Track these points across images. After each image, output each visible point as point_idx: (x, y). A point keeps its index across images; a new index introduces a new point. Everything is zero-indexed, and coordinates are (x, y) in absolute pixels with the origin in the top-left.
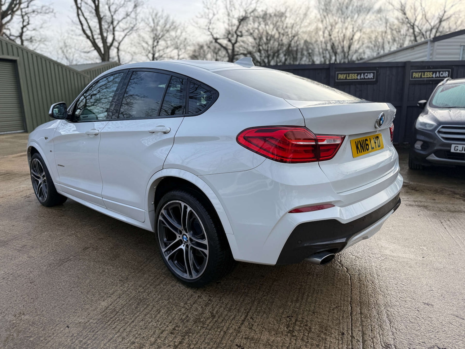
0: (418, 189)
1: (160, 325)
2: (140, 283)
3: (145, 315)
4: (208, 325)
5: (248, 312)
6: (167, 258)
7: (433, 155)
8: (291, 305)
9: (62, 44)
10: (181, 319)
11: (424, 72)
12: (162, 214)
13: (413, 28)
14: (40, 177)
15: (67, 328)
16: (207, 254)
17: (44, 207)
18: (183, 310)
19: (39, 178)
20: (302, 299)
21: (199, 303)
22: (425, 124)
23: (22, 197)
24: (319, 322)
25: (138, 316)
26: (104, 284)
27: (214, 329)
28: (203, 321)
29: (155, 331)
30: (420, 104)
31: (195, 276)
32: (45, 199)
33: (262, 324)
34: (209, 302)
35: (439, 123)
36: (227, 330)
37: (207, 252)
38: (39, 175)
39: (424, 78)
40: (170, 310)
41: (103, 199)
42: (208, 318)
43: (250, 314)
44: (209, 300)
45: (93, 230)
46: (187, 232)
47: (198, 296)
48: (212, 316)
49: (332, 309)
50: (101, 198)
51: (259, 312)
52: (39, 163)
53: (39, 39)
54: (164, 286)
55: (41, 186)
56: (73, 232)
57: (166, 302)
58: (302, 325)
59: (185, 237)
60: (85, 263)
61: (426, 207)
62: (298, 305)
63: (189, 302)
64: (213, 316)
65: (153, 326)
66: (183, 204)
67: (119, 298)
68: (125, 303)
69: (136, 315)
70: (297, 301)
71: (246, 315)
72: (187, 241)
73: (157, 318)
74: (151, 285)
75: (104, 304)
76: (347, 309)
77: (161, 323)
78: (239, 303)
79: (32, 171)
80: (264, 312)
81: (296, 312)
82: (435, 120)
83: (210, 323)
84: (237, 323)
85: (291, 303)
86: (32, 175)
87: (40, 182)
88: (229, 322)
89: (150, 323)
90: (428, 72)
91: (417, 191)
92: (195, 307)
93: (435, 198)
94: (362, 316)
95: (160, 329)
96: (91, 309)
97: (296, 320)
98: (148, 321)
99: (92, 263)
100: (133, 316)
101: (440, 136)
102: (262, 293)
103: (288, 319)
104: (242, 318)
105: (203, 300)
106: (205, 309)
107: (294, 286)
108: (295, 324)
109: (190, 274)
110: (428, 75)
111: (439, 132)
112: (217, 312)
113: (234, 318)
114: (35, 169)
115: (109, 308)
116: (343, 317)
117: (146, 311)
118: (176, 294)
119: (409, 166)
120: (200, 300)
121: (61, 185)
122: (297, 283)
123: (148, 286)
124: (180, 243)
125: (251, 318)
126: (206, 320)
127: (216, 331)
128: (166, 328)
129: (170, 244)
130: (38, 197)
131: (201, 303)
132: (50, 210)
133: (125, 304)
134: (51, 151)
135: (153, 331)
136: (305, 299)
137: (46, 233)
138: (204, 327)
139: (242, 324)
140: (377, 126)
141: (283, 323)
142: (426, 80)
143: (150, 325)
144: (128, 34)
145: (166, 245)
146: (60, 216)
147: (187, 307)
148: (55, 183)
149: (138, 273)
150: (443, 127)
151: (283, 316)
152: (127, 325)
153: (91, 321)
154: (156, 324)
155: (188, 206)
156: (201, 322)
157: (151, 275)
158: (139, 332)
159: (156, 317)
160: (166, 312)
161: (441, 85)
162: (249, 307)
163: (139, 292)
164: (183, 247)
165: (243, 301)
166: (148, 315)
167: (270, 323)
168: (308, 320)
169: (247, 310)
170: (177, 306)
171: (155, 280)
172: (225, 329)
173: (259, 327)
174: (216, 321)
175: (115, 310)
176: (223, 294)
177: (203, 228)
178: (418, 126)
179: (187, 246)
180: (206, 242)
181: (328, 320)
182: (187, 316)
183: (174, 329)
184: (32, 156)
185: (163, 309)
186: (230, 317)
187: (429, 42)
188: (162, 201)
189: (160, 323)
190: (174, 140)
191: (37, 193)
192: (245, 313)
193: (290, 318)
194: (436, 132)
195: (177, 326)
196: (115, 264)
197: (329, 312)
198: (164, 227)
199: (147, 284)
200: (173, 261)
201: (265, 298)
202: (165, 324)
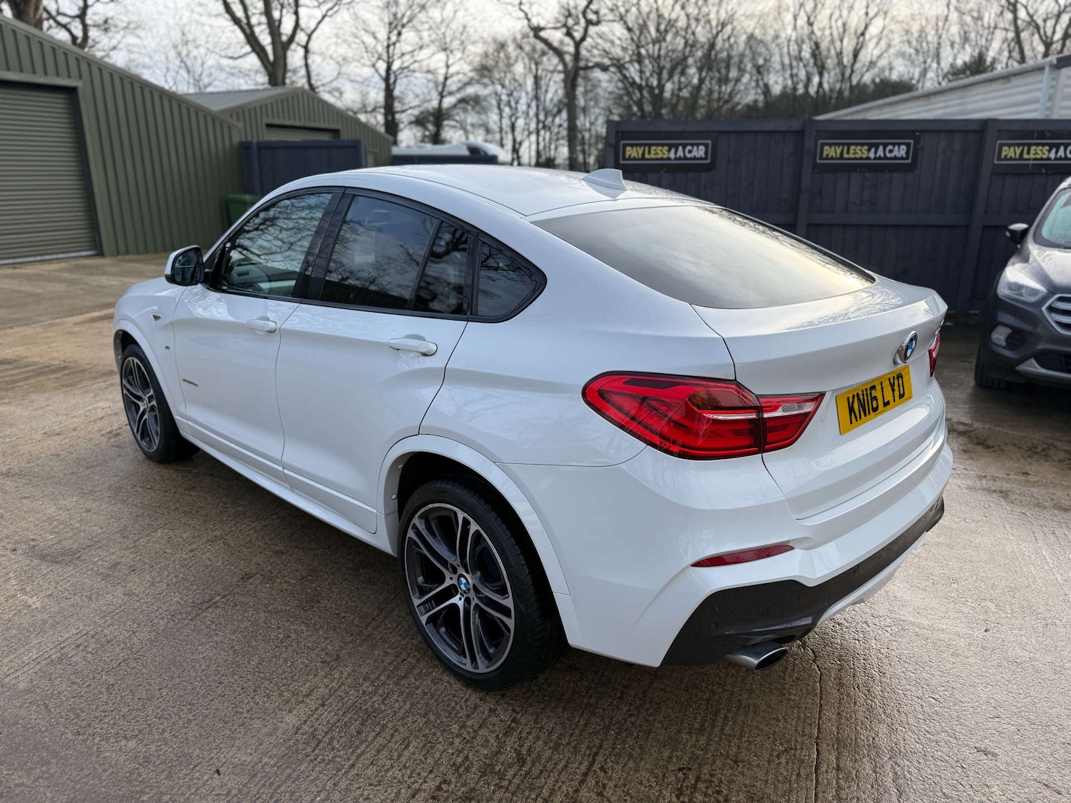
0: (990, 442)
1: (409, 778)
2: (364, 670)
3: (378, 752)
4: (510, 782)
5: (596, 754)
6: (424, 619)
7: (1033, 361)
8: (687, 740)
9: (177, 35)
10: (454, 764)
11: (1029, 145)
12: (415, 527)
13: (1015, 11)
14: (143, 397)
15: (216, 775)
16: (512, 627)
17: (153, 465)
18: (457, 741)
19: (139, 398)
20: (713, 726)
21: (490, 727)
22: (1018, 287)
23: (103, 435)
24: (745, 786)
25: (363, 752)
26: (289, 670)
27: (523, 791)
28: (500, 771)
29: (399, 792)
30: (1012, 232)
31: (483, 667)
32: (155, 448)
33: (625, 785)
34: (513, 725)
35: (1053, 288)
36: (549, 797)
37: (511, 623)
38: (140, 393)
39: (1029, 159)
40: (430, 742)
41: (286, 471)
42: (510, 766)
43: (600, 758)
44: (513, 721)
45: (262, 529)
46: (468, 572)
47: (490, 710)
48: (518, 761)
49: (775, 753)
50: (281, 469)
51: (619, 755)
52: (139, 368)
53: (124, 25)
54: (416, 680)
55: (145, 417)
56: (218, 533)
57: (421, 722)
58: (710, 791)
59: (463, 580)
60: (246, 615)
61: (1004, 494)
62: (703, 740)
63: (469, 723)
64: (521, 761)
65: (395, 778)
66: (461, 515)
67: (323, 705)
68: (336, 718)
69: (359, 751)
70: (701, 730)
71: (591, 760)
72: (469, 589)
73: (404, 759)
74: (389, 677)
75: (291, 720)
76: (809, 756)
77: (412, 773)
78: (577, 731)
79: (124, 382)
80: (630, 756)
81: (698, 758)
82: (1044, 278)
83: (514, 776)
84: (572, 780)
85: (688, 737)
86: (125, 392)
87: (142, 409)
88: (554, 777)
89: (387, 771)
90: (1037, 145)
91: (988, 447)
92: (483, 736)
93: (1028, 469)
94: (841, 776)
95: (409, 787)
96: (264, 730)
97: (698, 779)
98: (383, 766)
99: (262, 614)
100: (353, 752)
101: (1053, 318)
102: (627, 708)
103: (680, 775)
104: (583, 768)
105: (501, 720)
106: (505, 742)
107: (696, 694)
108: (695, 787)
109: (473, 660)
110: (1039, 152)
111: (1051, 309)
112: (529, 750)
113: (566, 766)
114: (130, 378)
115: (302, 731)
116: (798, 775)
117: (380, 740)
118: (443, 701)
119: (976, 379)
120: (493, 719)
121: (189, 422)
122: (704, 685)
123: (383, 678)
124: (452, 591)
125: (602, 769)
126: (505, 770)
127: (527, 798)
128: (421, 785)
129: (431, 590)
130: (139, 439)
131: (497, 728)
132: (165, 471)
133: (335, 723)
134: (167, 348)
135: (395, 791)
136: (720, 728)
137: (159, 533)
138: (502, 787)
139: (582, 782)
140: (899, 360)
141: (668, 784)
142: (1033, 164)
143: (388, 775)
144: (330, 13)
145: (423, 592)
146: (188, 490)
147: (465, 735)
148: (176, 417)
149: (360, 645)
150: (1060, 299)
151: (671, 767)
152: (340, 773)
153: (265, 760)
154: (400, 774)
155: (471, 520)
156: (495, 773)
157: (390, 651)
158: (366, 793)
159: (400, 756)
160: (421, 745)
161: (1065, 189)
162: (597, 742)
163: (364, 692)
164: (457, 600)
165: (586, 725)
166: (385, 753)
167: (640, 783)
168: (723, 779)
169: (594, 750)
170: (444, 731)
171: (398, 663)
172: (546, 793)
173: (619, 792)
174: (528, 773)
175: (313, 736)
176: (543, 706)
177: (505, 573)
178: (1002, 290)
179: (468, 601)
180: (508, 602)
181: (767, 781)
182: (467, 758)
183: (439, 788)
184: (123, 351)
185: (417, 737)
186: (556, 764)
187: (1047, 69)
188: (414, 499)
189: (408, 772)
190: (444, 375)
191: (135, 430)
192: (589, 755)
193: (684, 771)
194: (1044, 309)
195: (445, 782)
196: (311, 619)
197: (769, 762)
198: (418, 553)
199: (380, 675)
200: (435, 626)
201: (633, 720)
202: (419, 774)
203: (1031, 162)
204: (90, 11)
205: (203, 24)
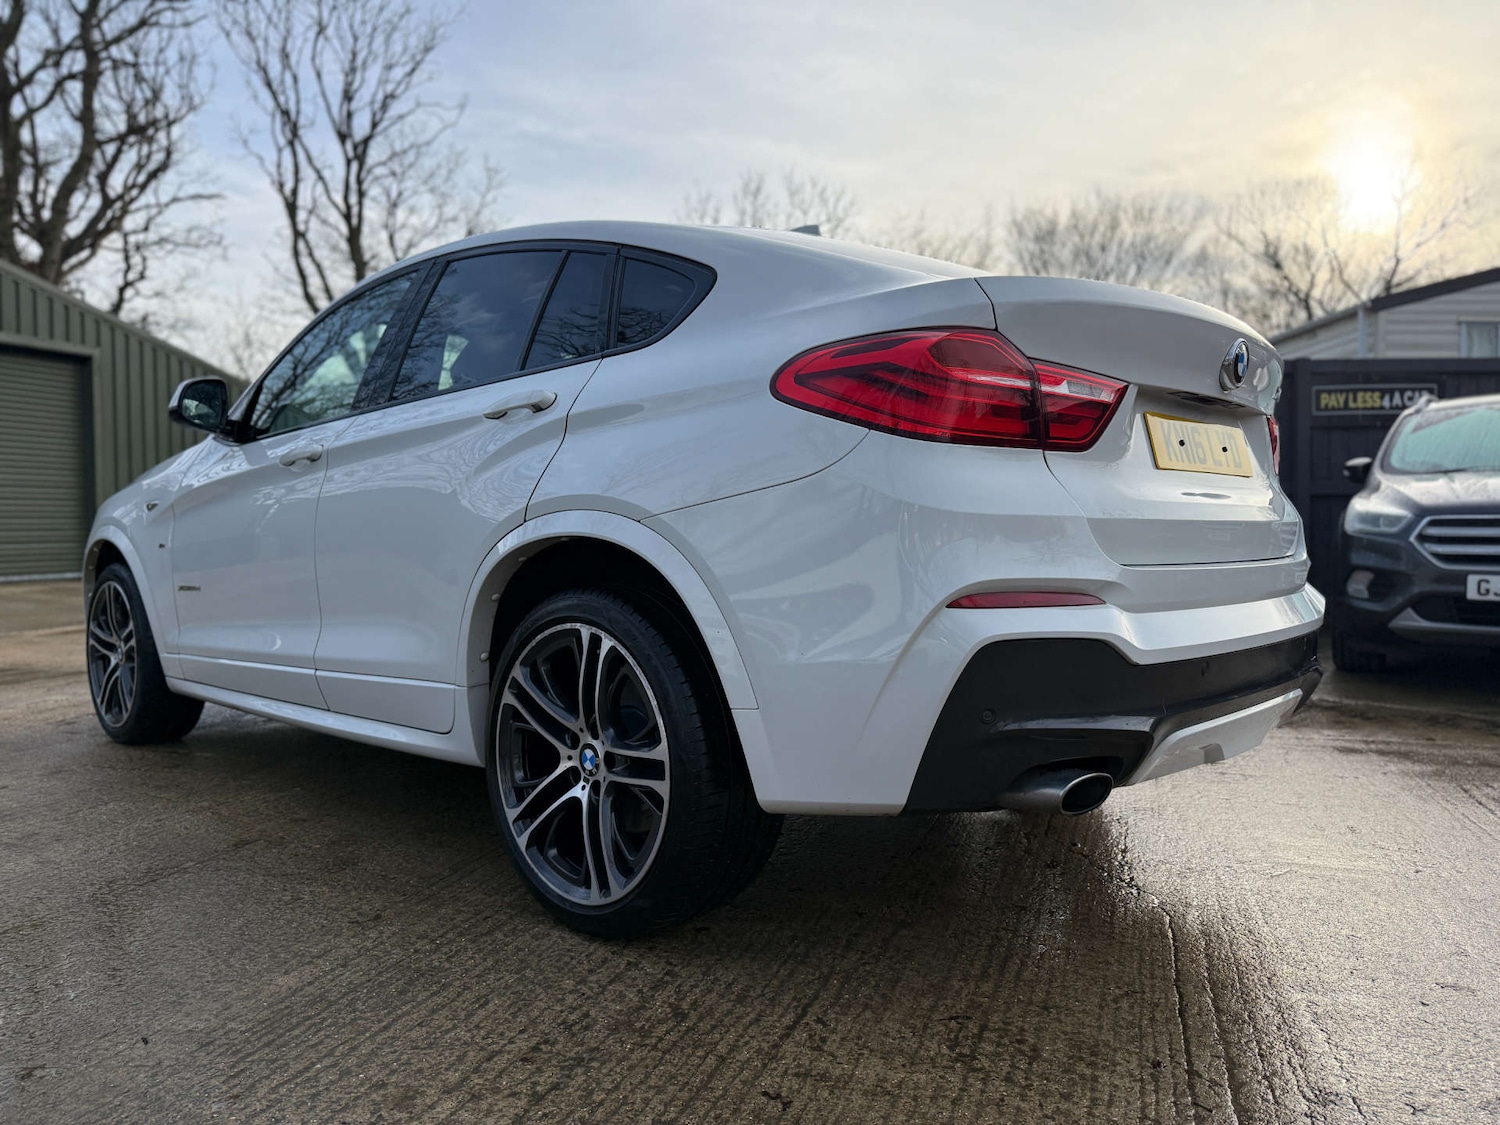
1: (483, 1039)
2: (421, 928)
3: (433, 1011)
4: (661, 1039)
5: (809, 1005)
6: (522, 841)
7: (1410, 612)
8: (962, 988)
9: (236, 338)
10: (564, 1022)
11: (1355, 392)
12: (515, 684)
14: (117, 644)
15: (141, 1045)
16: (666, 798)
18: (570, 999)
19: (112, 647)
20: (1002, 973)
21: (629, 981)
22: (1374, 519)
23: (48, 724)
24: (1064, 1032)
25: (407, 1013)
26: (293, 931)
27: (683, 1049)
28: (642, 1027)
29: (465, 1054)
30: (1352, 469)
31: (618, 890)
32: (125, 716)
33: (859, 1038)
34: (667, 978)
35: (1421, 511)
36: (728, 1054)
37: (663, 788)
38: (113, 640)
39: (1357, 409)
40: (524, 999)
41: (319, 673)
42: (661, 1022)
43: (816, 1009)
44: (667, 974)
46: (595, 736)
47: (629, 963)
48: (676, 1015)
49: (1109, 998)
50: (312, 672)
51: (848, 1005)
52: (117, 594)
53: (171, 321)
54: (505, 935)
55: (117, 674)
56: (206, 804)
57: (510, 979)
58: (1006, 1041)
59: (589, 753)
60: (234, 878)
61: (1405, 756)
62: (987, 987)
63: (593, 978)
64: (679, 1015)
65: (459, 1040)
66: (586, 632)
67: (344, 966)
68: (364, 979)
69: (399, 1012)
70: (984, 975)
71: (799, 1011)
72: (597, 766)
73: (476, 1019)
74: (461, 934)
75: (285, 982)
76: (1167, 998)
77: (489, 1033)
78: (775, 982)
79: (92, 627)
80: (866, 1007)
81: (981, 1005)
82: (1407, 502)
83: (668, 1032)
84: (767, 1034)
85: (962, 984)
86: (92, 642)
87: (113, 662)
88: (736, 1032)
89: (447, 1031)
90: (1365, 390)
91: (1369, 719)
92: (615, 991)
93: (1432, 735)
94: (1224, 1019)
95: (482, 1049)
96: (236, 994)
97: (983, 1028)
98: (439, 1027)
99: (260, 878)
100: (390, 1013)
101: (1427, 550)
102: (858, 956)
103: (953, 1024)
104: (788, 1020)
105: (646, 974)
106: (653, 996)
107: (970, 941)
108: (979, 1037)
109: (603, 883)
110: (1368, 400)
111: (1422, 538)
112: (694, 1005)
113: (757, 1020)
114: (102, 618)
115: (303, 993)
116: (1152, 1019)
117: (438, 1000)
118: (549, 957)
120: (634, 973)
121: (181, 656)
122: (982, 931)
123: (450, 935)
124: (571, 778)
125: (819, 1021)
126: (653, 1026)
127: (689, 1056)
128: (505, 1045)
129: (534, 787)
130: (103, 712)
131: (639, 981)
133: (362, 984)
134: (161, 546)
135: (457, 1053)
136: (1013, 974)
138: (646, 1045)
139: (785, 1037)
140: (1229, 384)
141: (933, 1036)
142: (1364, 416)
143: (447, 1036)
145: (521, 795)
146: (169, 767)
147: (585, 989)
148: (163, 655)
149: (417, 904)
150: (1433, 523)
151: (936, 1016)
152: (362, 1038)
153: (232, 1025)
154: (468, 1034)
155: (603, 634)
156: (635, 1031)
157: (465, 909)
158: (405, 1057)
159: (469, 1016)
160: (509, 1002)
161: (1411, 415)
162: (810, 993)
163: (416, 951)
164: (580, 792)
165: (791, 974)
166: (445, 1012)
167: (887, 1034)
168: (1026, 1027)
169: (805, 1001)
170: (550, 987)
171: (478, 921)
172: (722, 1049)
173: (849, 1045)
174: (689, 1029)
175: (322, 998)
176: (717, 957)
177: (654, 703)
178: (1351, 524)
179: (595, 787)
180: (661, 752)
181: (1100, 1028)
182: (587, 1015)
183: (536, 1049)
184: (98, 573)
185: (499, 996)
186: (739, 1018)
187: (1361, 314)
189: (482, 1033)
190: (566, 426)
191: (99, 701)
192: (796, 1008)
193: (960, 1021)
194: (1412, 539)
195: (546, 1042)
196: (339, 881)
197: (1101, 1007)
198: (519, 730)
199: (446, 933)
200: (542, 851)
201: (868, 968)
202: (502, 1034)
203: (1360, 412)
204: (126, 306)
205: (274, 323)
